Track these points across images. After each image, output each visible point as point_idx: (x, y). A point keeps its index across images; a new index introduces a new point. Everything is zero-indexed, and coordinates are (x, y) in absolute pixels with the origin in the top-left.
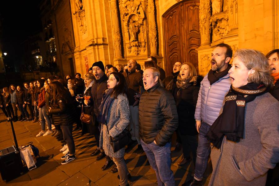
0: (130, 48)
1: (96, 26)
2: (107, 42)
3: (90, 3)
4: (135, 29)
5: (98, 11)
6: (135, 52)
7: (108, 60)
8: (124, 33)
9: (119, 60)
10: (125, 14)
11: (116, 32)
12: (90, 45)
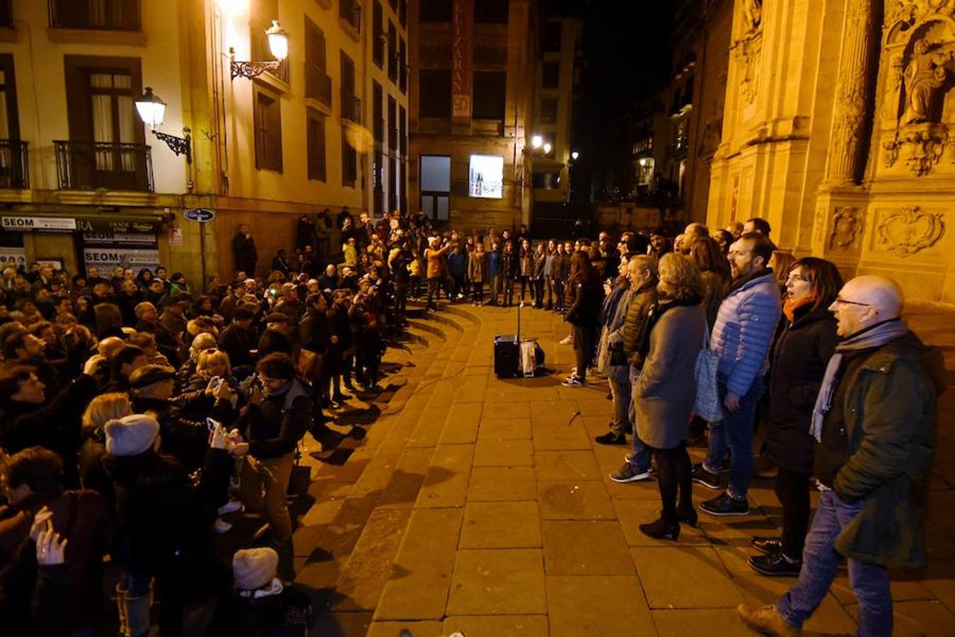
0: (895, 146)
1: (784, 79)
2: (809, 129)
3: (780, 11)
4: (933, 77)
5: (800, 31)
6: (914, 162)
7: (798, 190)
8: (884, 92)
9: (836, 193)
10: (900, 25)
11: (848, 91)
12: (752, 143)
